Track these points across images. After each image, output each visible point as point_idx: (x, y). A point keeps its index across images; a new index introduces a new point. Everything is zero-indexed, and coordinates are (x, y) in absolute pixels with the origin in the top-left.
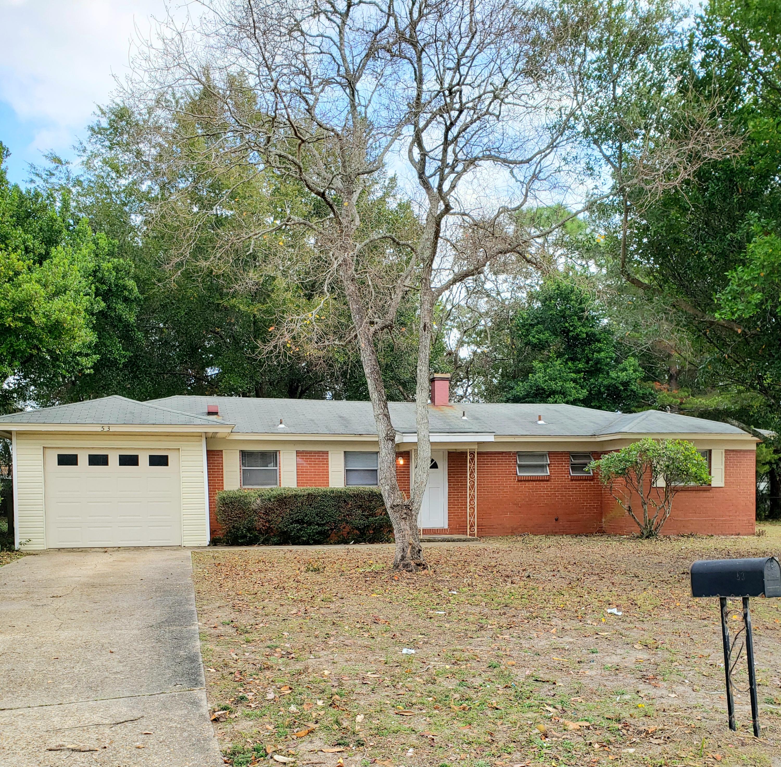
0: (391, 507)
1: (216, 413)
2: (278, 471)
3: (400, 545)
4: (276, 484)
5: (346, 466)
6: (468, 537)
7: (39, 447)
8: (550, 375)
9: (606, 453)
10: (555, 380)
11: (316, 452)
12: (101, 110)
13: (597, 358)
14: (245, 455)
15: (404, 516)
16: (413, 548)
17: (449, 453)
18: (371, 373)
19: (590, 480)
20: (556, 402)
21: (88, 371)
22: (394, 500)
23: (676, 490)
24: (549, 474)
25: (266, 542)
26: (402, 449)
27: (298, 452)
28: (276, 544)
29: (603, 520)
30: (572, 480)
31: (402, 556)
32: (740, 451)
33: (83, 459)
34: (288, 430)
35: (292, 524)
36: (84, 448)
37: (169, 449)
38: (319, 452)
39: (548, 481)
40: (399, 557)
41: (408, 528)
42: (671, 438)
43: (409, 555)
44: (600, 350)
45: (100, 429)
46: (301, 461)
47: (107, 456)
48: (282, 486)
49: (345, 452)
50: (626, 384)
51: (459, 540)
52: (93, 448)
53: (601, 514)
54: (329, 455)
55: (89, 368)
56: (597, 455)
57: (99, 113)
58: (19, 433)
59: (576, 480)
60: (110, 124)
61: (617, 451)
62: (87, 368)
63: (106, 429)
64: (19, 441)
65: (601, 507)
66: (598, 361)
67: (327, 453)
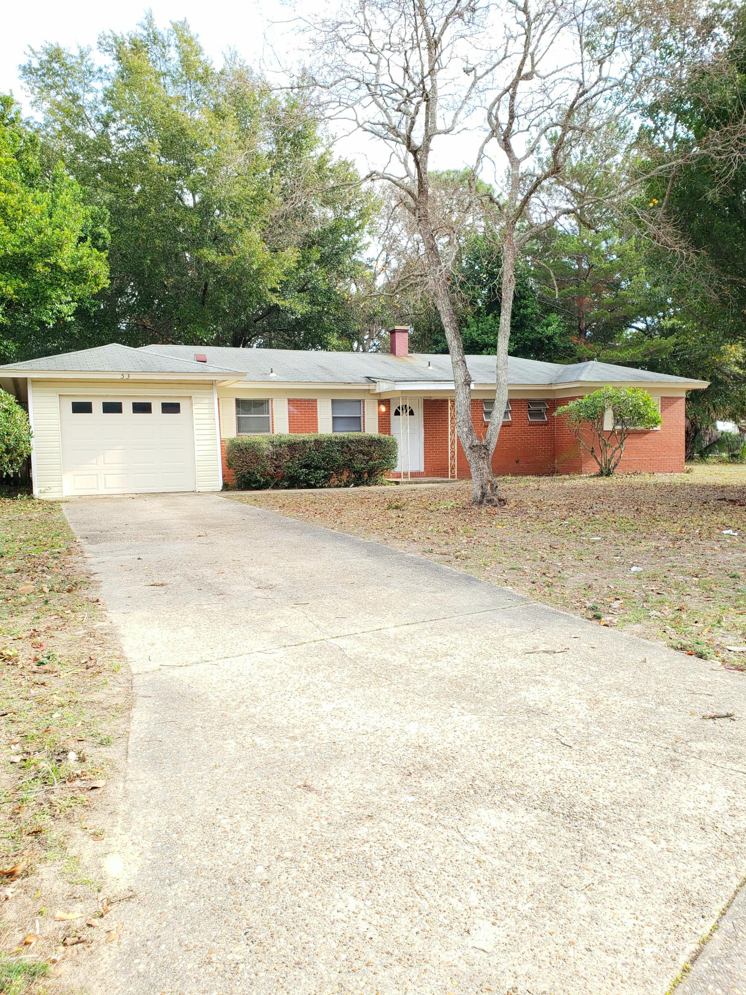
0: (470, 448)
1: (205, 362)
2: (271, 418)
3: (479, 483)
4: (269, 431)
5: (333, 414)
6: (450, 479)
7: (55, 395)
8: (482, 329)
9: (573, 399)
10: (486, 333)
11: (305, 400)
12: (32, 49)
13: (523, 314)
14: (239, 403)
15: (483, 456)
16: (492, 485)
17: (425, 401)
18: (451, 322)
19: (545, 425)
20: (489, 354)
21: (69, 319)
22: (472, 441)
23: (629, 433)
24: (510, 419)
25: (276, 486)
26: (383, 397)
27: (289, 400)
28: (286, 488)
29: (556, 461)
30: (530, 425)
31: (482, 493)
32: (673, 398)
33: (97, 407)
34: (281, 378)
35: (301, 469)
36: (97, 396)
37: (181, 397)
38: (308, 400)
39: (509, 426)
40: (479, 493)
41: (486, 466)
42: (628, 386)
43: (489, 491)
44: (526, 307)
45: (119, 377)
46: (292, 409)
47: (121, 403)
48: (276, 433)
49: (332, 400)
50: (550, 338)
51: (443, 482)
52: (107, 396)
53: (554, 456)
54: (318, 403)
55: (70, 316)
56: (564, 401)
57: (31, 53)
58: (35, 381)
59: (533, 425)
60: (41, 65)
61: (581, 397)
62: (69, 316)
63: (126, 377)
64: (34, 389)
65: (554, 450)
66: (525, 316)
67: (316, 401)
